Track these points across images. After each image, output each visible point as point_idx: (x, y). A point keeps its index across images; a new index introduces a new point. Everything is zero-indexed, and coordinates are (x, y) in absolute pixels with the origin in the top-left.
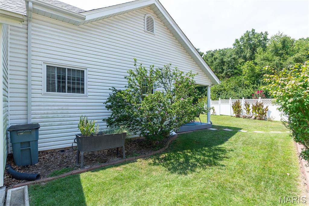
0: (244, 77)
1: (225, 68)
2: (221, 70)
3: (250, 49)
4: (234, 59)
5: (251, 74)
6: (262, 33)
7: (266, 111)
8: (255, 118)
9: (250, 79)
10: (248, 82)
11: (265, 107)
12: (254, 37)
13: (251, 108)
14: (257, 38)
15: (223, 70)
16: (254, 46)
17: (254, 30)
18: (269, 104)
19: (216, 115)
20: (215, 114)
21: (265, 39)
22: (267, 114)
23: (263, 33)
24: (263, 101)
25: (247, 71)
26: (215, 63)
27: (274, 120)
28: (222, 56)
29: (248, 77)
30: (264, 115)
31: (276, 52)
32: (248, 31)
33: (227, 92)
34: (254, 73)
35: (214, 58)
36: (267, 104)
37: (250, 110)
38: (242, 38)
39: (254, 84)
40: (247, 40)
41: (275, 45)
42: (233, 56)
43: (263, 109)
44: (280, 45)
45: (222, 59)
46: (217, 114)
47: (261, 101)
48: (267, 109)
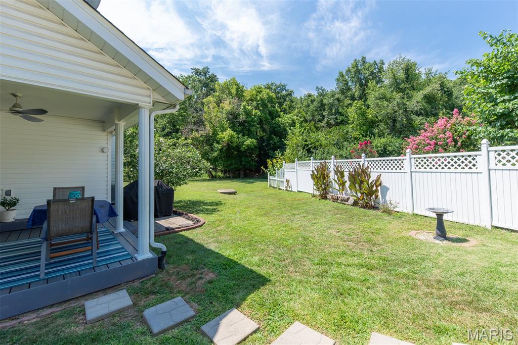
0: (352, 126)
1: (325, 113)
2: (320, 117)
3: (360, 85)
4: (338, 99)
5: (362, 121)
6: (375, 62)
7: (377, 187)
8: (355, 204)
9: (360, 129)
10: (357, 133)
11: (373, 177)
12: (365, 69)
13: (346, 178)
14: (368, 69)
15: (323, 116)
16: (366, 82)
17: (365, 58)
18: (382, 170)
19: (291, 191)
20: (290, 189)
21: (381, 70)
22: (379, 194)
23: (377, 62)
24: (370, 163)
25: (356, 117)
26: (312, 107)
27: (396, 209)
28: (322, 97)
29: (357, 125)
30: (374, 196)
31: (397, 86)
32: (356, 60)
33: (324, 148)
34: (366, 119)
35: (311, 100)
36: (379, 170)
37: (346, 184)
38: (349, 71)
39: (366, 137)
40: (355, 73)
41: (394, 75)
42: (337, 96)
43: (370, 182)
44: (401, 75)
45: (322, 101)
46: (293, 190)
47: (366, 163)
48: (378, 183)
